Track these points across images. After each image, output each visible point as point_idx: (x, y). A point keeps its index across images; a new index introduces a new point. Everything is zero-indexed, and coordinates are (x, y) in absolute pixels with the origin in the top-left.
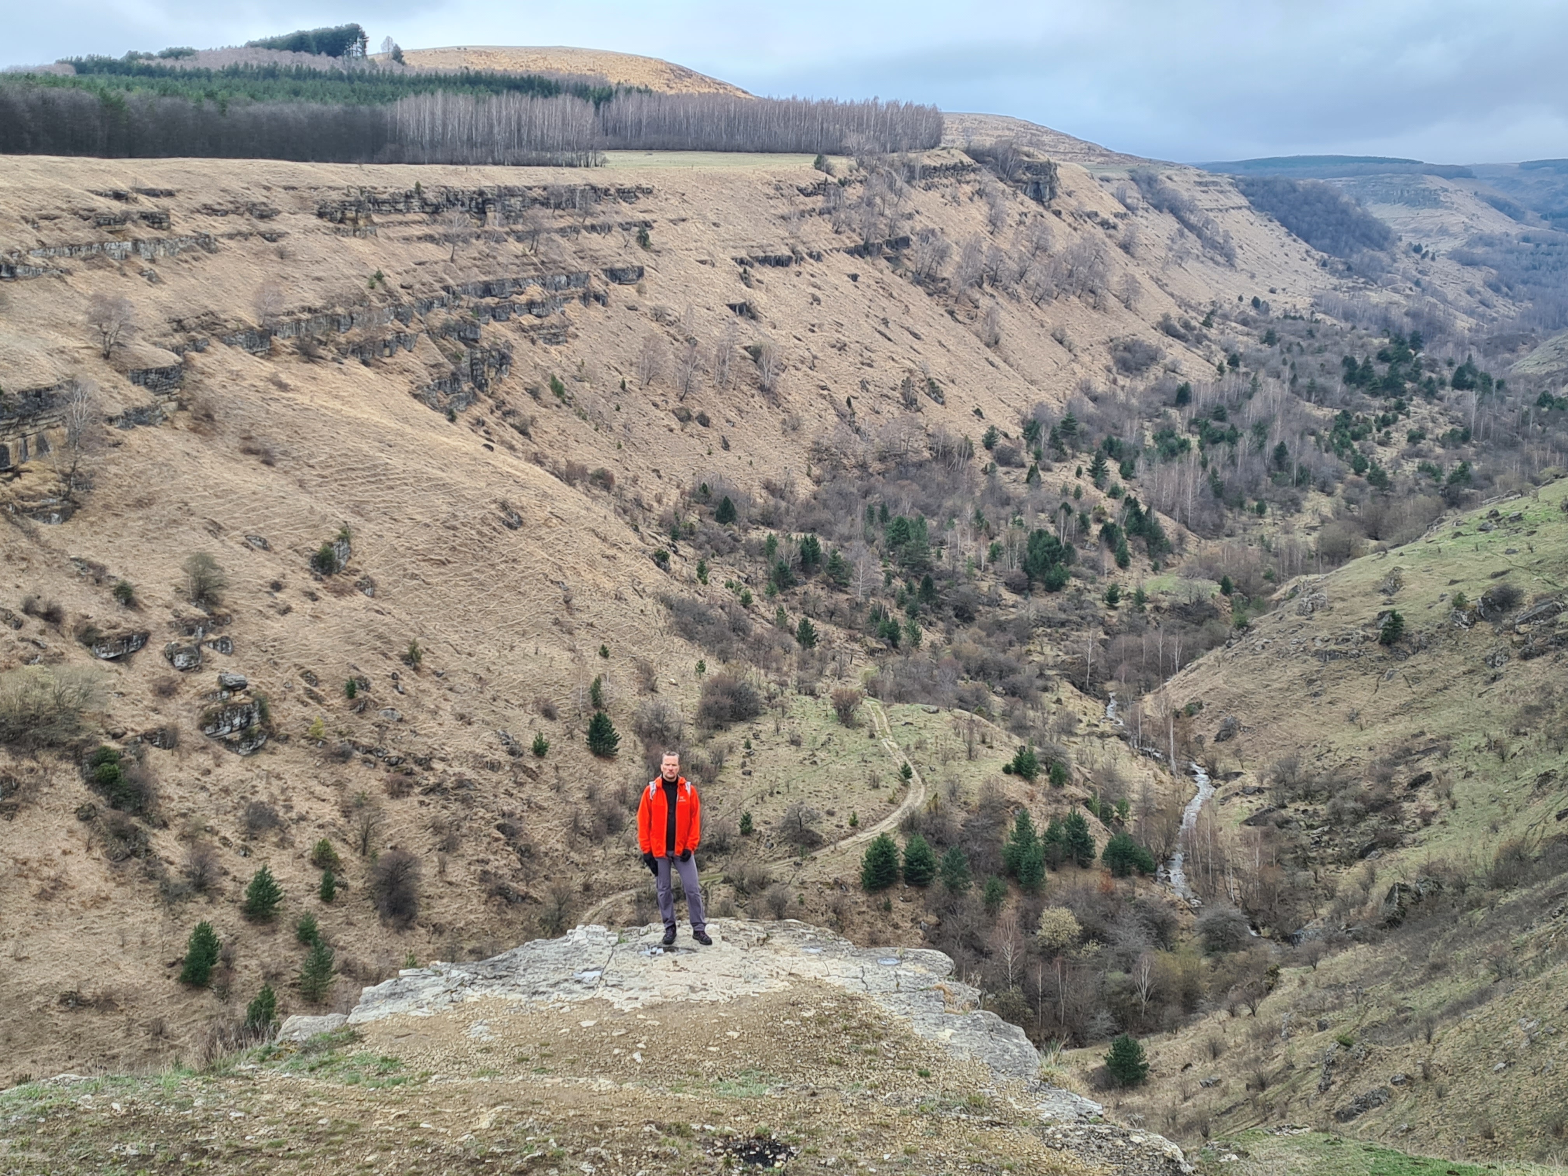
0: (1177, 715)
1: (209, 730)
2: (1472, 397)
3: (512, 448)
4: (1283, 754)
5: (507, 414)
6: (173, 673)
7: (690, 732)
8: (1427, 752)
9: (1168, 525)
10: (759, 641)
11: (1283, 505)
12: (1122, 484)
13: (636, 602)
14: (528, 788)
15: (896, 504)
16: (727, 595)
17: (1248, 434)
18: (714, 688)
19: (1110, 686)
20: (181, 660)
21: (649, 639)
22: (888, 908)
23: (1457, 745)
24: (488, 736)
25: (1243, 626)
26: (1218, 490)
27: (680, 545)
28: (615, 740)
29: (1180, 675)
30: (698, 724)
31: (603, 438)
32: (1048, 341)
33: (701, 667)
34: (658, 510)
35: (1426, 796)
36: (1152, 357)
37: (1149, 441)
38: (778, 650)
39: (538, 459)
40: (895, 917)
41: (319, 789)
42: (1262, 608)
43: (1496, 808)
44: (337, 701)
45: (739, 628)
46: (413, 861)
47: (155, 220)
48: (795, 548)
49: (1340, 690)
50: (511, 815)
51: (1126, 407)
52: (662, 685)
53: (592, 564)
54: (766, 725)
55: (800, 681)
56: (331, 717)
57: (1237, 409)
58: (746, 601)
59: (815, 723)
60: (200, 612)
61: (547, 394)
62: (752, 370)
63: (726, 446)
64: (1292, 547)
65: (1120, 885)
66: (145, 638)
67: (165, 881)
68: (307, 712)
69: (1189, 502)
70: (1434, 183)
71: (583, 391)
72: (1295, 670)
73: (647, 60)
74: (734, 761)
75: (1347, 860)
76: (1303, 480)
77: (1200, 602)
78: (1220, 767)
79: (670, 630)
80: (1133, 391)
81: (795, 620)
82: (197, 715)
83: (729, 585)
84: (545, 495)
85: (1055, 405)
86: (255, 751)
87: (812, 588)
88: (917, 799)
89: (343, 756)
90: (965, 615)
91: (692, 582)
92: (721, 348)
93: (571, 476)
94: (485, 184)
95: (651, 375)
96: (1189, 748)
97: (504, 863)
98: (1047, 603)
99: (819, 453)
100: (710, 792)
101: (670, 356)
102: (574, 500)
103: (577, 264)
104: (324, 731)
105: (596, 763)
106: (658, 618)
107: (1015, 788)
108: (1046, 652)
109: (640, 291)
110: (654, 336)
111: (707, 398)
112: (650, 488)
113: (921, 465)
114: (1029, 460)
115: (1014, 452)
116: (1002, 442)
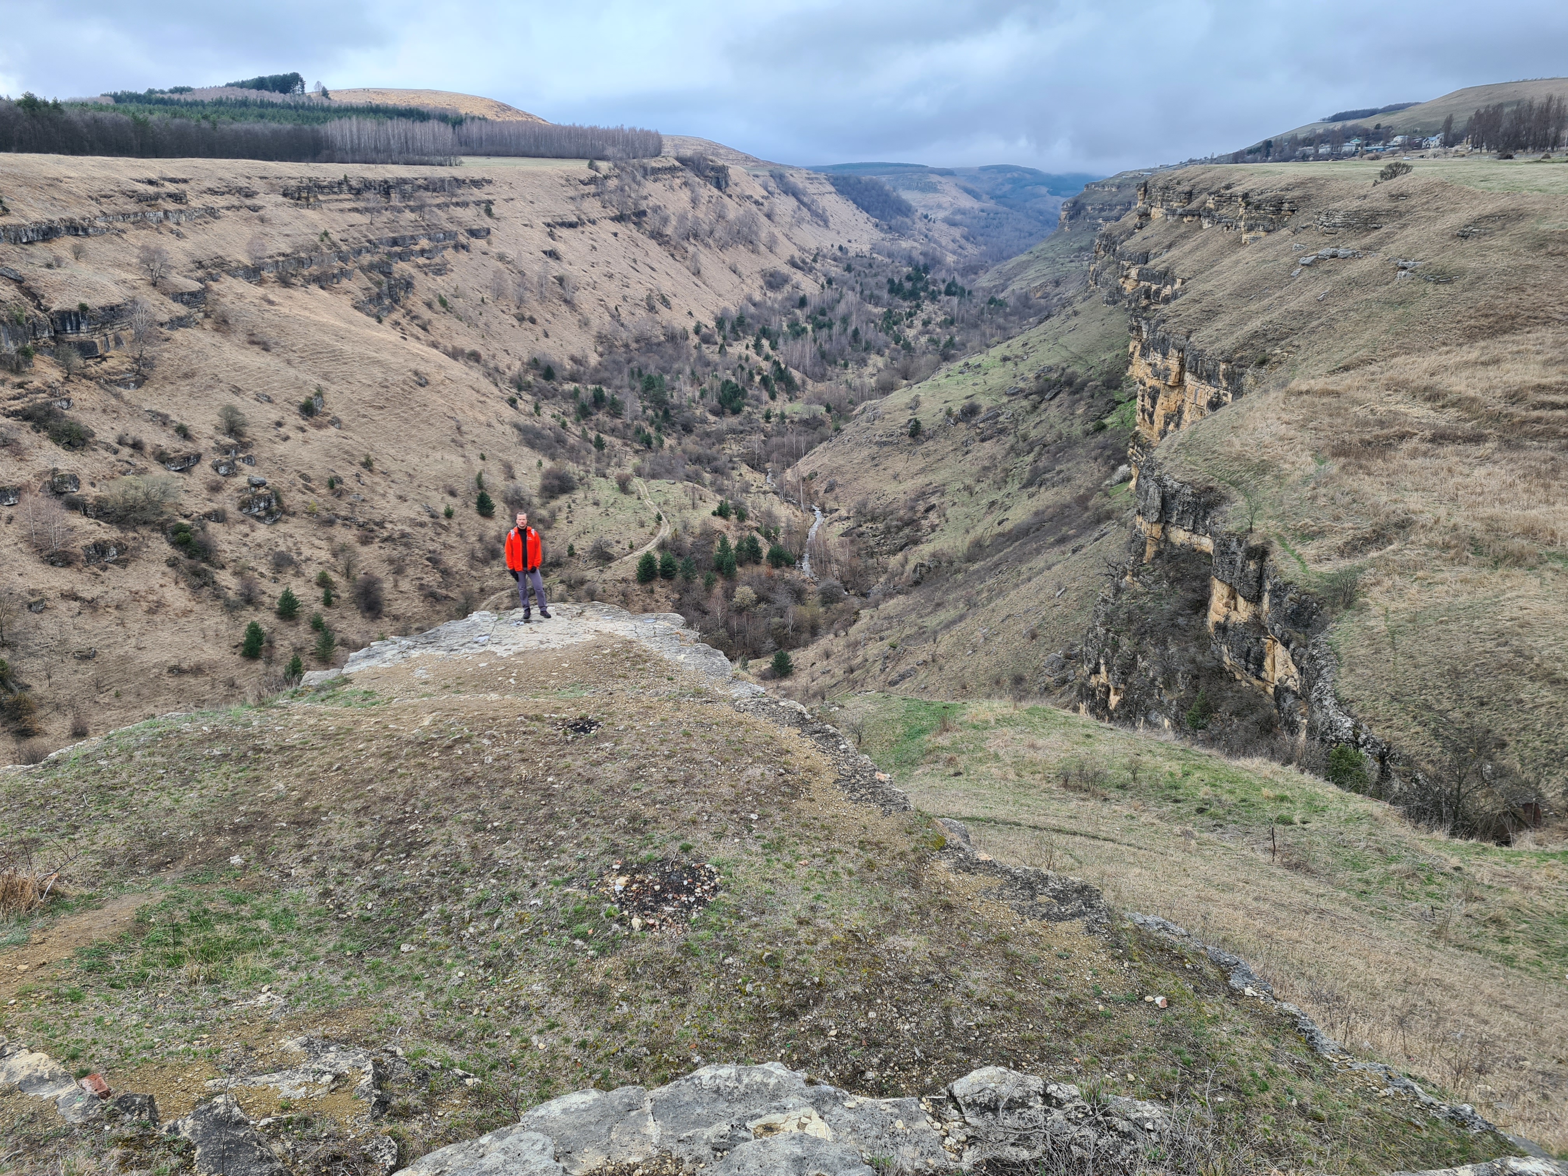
0: (804, 480)
1: (245, 510)
3: (418, 338)
4: (860, 498)
5: (413, 318)
6: (219, 478)
7: (536, 501)
8: (933, 493)
9: (797, 375)
10: (572, 448)
11: (857, 363)
12: (771, 352)
13: (500, 428)
14: (443, 537)
15: (646, 367)
16: (553, 422)
17: (838, 323)
18: (548, 475)
19: (768, 465)
20: (223, 470)
21: (509, 448)
22: (652, 592)
23: (949, 489)
24: (417, 507)
25: (838, 430)
26: (823, 355)
27: (523, 393)
28: (492, 507)
29: (805, 458)
30: (540, 496)
31: (473, 332)
32: (728, 272)
33: (540, 464)
34: (509, 374)
35: (932, 516)
36: (785, 280)
37: (785, 328)
38: (584, 453)
39: (434, 345)
40: (656, 596)
41: (317, 542)
42: (847, 420)
43: (969, 521)
44: (323, 491)
45: (561, 441)
46: (378, 580)
47: (177, 198)
48: (590, 394)
49: (889, 462)
50: (434, 552)
51: (772, 308)
52: (518, 474)
53: (472, 406)
54: (579, 495)
55: (597, 469)
56: (321, 500)
57: (832, 309)
58: (564, 425)
59: (607, 492)
60: (232, 441)
61: (437, 305)
62: (559, 290)
63: (547, 335)
64: (863, 385)
65: (776, 572)
66: (198, 457)
67: (227, 599)
68: (305, 498)
69: (808, 362)
70: (934, 178)
71: (459, 304)
72: (865, 452)
73: (482, 100)
74: (562, 516)
75: (893, 552)
76: (867, 348)
77: (815, 417)
78: (827, 506)
79: (520, 443)
80: (775, 300)
81: (592, 435)
82: (237, 502)
83: (553, 416)
84: (440, 366)
85: (733, 309)
86: (275, 522)
87: (601, 416)
88: (666, 532)
89: (330, 523)
90: (687, 429)
91: (532, 415)
92: (540, 277)
93: (455, 354)
94: (388, 176)
95: (499, 294)
96: (811, 497)
97: (432, 579)
98: (732, 421)
99: (601, 338)
100: (549, 534)
101: (510, 282)
102: (457, 369)
103: (449, 227)
104: (317, 508)
105: (482, 520)
106: (514, 436)
107: (718, 523)
108: (733, 448)
109: (489, 243)
110: (499, 270)
111: (534, 307)
112: (503, 361)
113: (659, 344)
114: (719, 340)
115: (712, 336)
116: (704, 330)
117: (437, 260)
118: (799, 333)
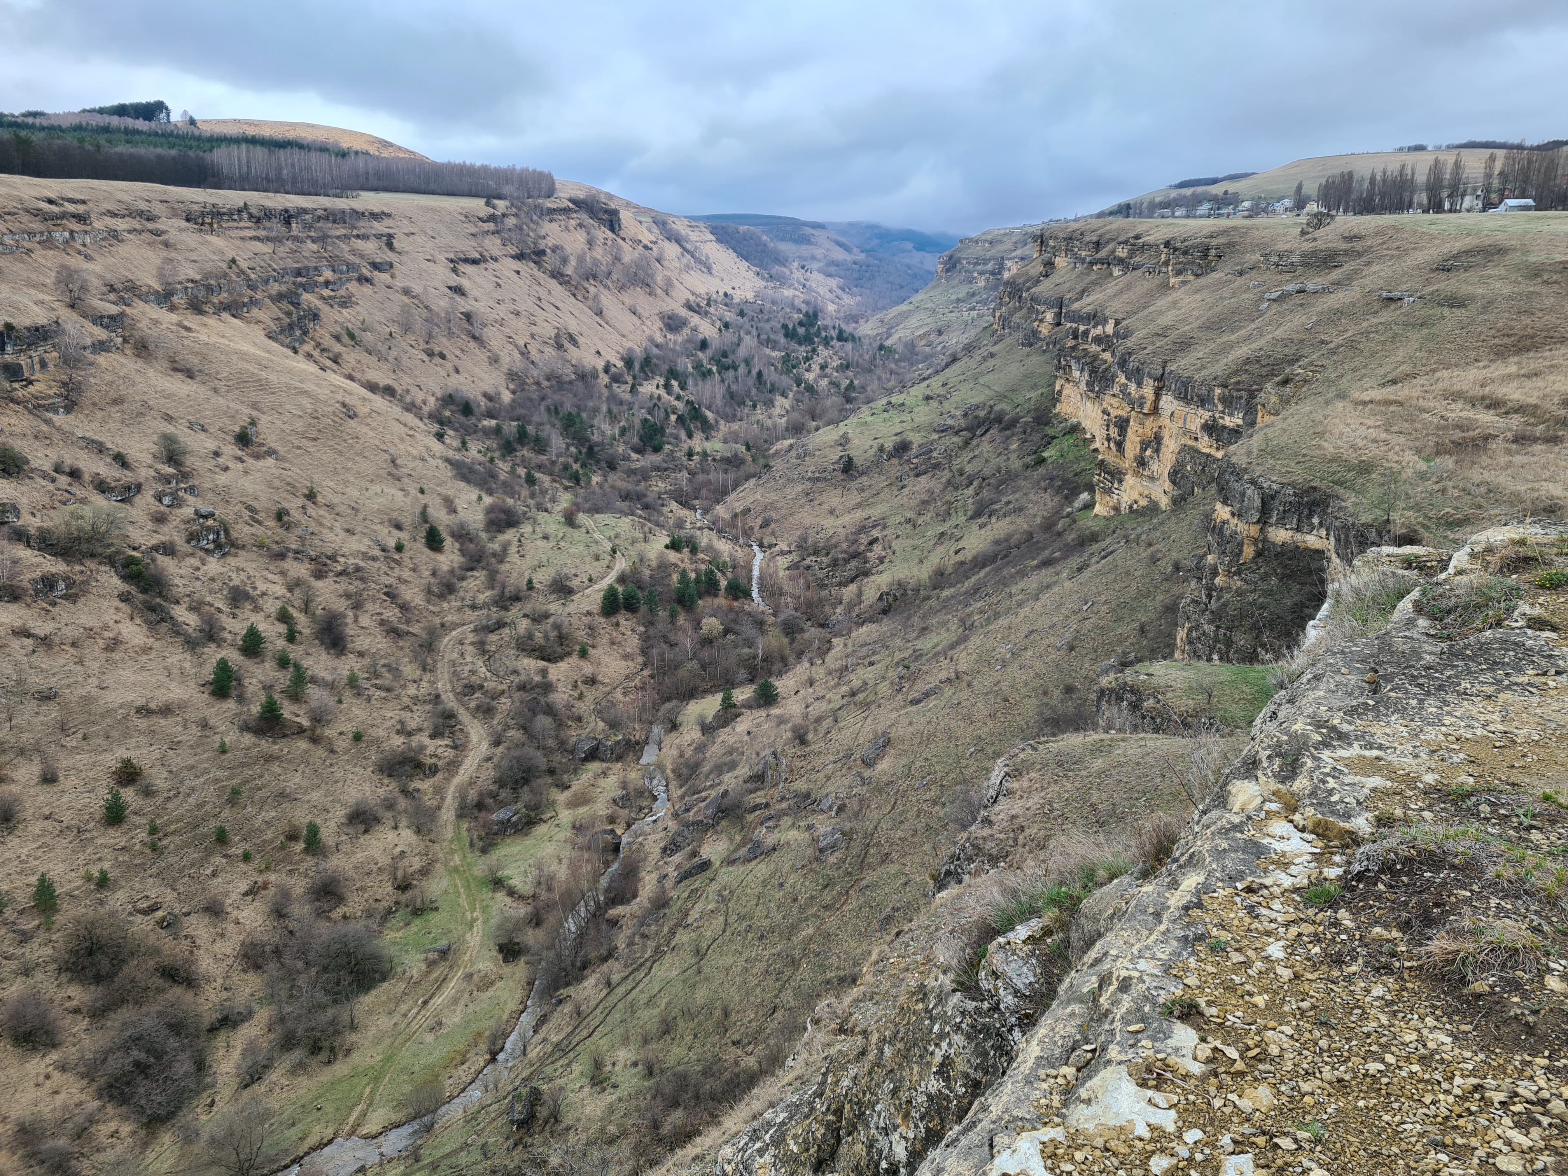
0: (737, 515)
1: (193, 543)
2: (849, 346)
3: (333, 370)
4: (799, 533)
5: (323, 350)
6: (162, 508)
7: (483, 535)
8: (874, 527)
9: (710, 415)
10: (505, 484)
12: (681, 393)
13: (432, 462)
14: (397, 570)
15: (562, 404)
16: (480, 458)
17: (742, 365)
18: (490, 510)
19: (696, 501)
20: (167, 500)
21: (445, 483)
22: (617, 624)
23: (891, 521)
24: (366, 541)
26: (732, 396)
27: (447, 428)
28: (441, 541)
29: (734, 494)
30: (486, 530)
31: (385, 366)
32: (628, 313)
33: (480, 499)
34: (426, 408)
35: (877, 549)
36: (684, 323)
37: (691, 370)
38: (517, 488)
39: (351, 378)
40: (622, 629)
41: (270, 576)
43: (917, 552)
44: (272, 523)
45: (493, 476)
46: (339, 614)
47: (81, 218)
48: (514, 430)
49: (824, 498)
50: (391, 586)
51: (674, 350)
52: (459, 509)
53: (402, 440)
54: (526, 529)
55: (537, 504)
56: (270, 533)
57: (733, 351)
58: (491, 461)
59: (554, 527)
60: (171, 470)
61: (346, 339)
62: (467, 326)
63: (458, 371)
65: (736, 604)
66: (139, 487)
67: (186, 635)
68: (253, 530)
69: (719, 402)
70: (809, 231)
71: (368, 337)
72: (799, 488)
73: (363, 135)
74: (513, 550)
75: (844, 584)
77: (736, 456)
78: (765, 541)
79: (455, 478)
80: (676, 342)
81: (521, 471)
82: (184, 535)
83: (480, 452)
84: (362, 398)
85: (638, 350)
86: (224, 555)
87: (526, 453)
88: (622, 565)
89: (282, 556)
90: (612, 466)
91: (459, 450)
92: (447, 313)
93: (372, 387)
94: (288, 204)
95: (407, 328)
96: (746, 533)
97: (391, 614)
98: (655, 458)
99: (513, 375)
100: (503, 568)
101: (417, 317)
102: (379, 402)
103: (352, 259)
104: (267, 541)
105: (433, 554)
107: (673, 556)
108: (659, 485)
109: (393, 276)
110: (405, 304)
112: (419, 396)
113: (571, 382)
114: (630, 380)
115: (621, 375)
116: (613, 369)
117: (342, 292)
118: (706, 374)
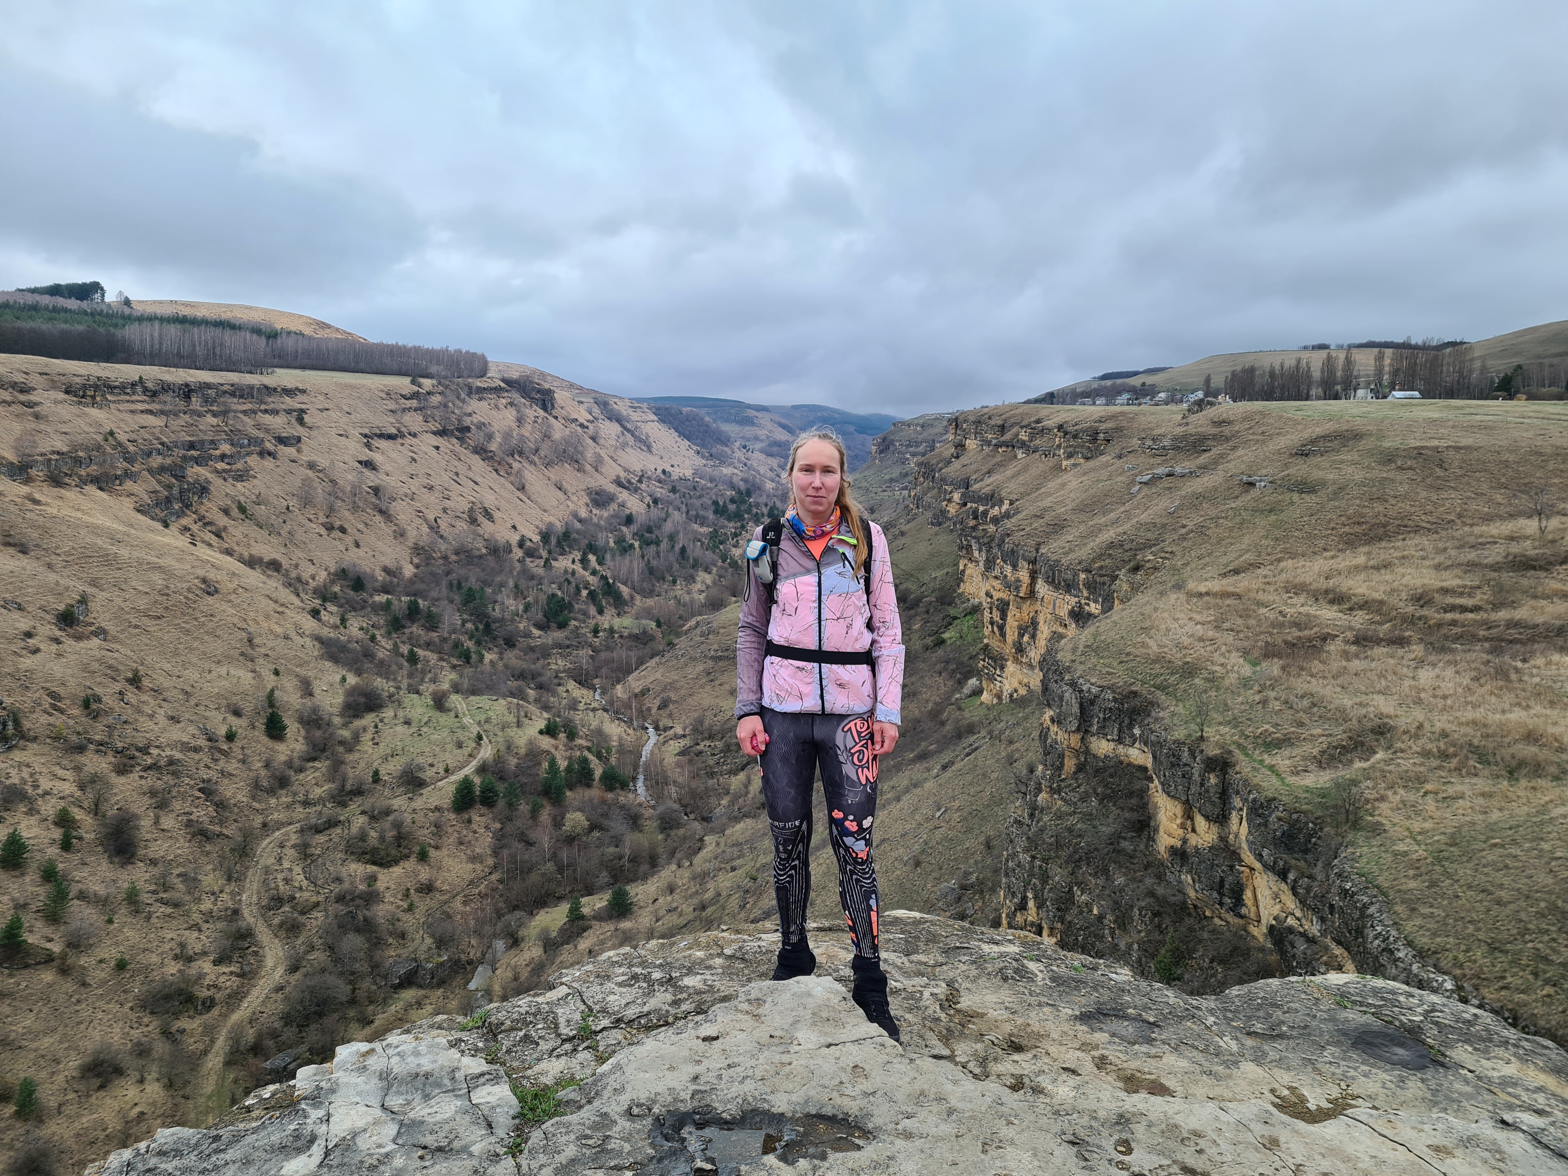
0: (636, 695)
3: (210, 545)
4: (696, 715)
5: (206, 524)
7: (337, 720)
9: (625, 590)
10: (382, 662)
11: (685, 579)
12: (598, 568)
13: (299, 640)
14: (221, 764)
15: (467, 579)
16: (360, 635)
17: (665, 540)
18: (352, 692)
19: (596, 681)
21: (307, 663)
22: (469, 821)
24: (192, 730)
25: (671, 644)
26: (651, 571)
27: (328, 604)
28: (284, 728)
29: (636, 674)
30: (342, 715)
31: (274, 540)
32: (553, 488)
33: (344, 679)
34: (313, 584)
36: (612, 498)
37: (612, 544)
38: (394, 667)
39: (229, 552)
40: (474, 826)
41: (60, 772)
42: (678, 635)
44: (76, 712)
45: (368, 655)
46: (136, 817)
48: (404, 606)
49: (725, 677)
50: (209, 781)
51: (598, 525)
52: (317, 691)
53: (267, 617)
54: (388, 713)
55: (409, 685)
56: (71, 722)
57: (659, 527)
58: (373, 638)
59: (420, 710)
61: (235, 512)
62: (374, 500)
63: (357, 545)
64: (692, 601)
65: (610, 795)
68: (51, 720)
69: (636, 577)
70: (753, 413)
71: (260, 511)
72: (700, 667)
73: (300, 316)
74: (367, 737)
75: (734, 772)
76: (695, 565)
77: (645, 632)
78: (661, 724)
79: (322, 657)
80: (601, 517)
81: (405, 649)
83: (361, 629)
84: (234, 574)
85: (558, 524)
86: (10, 748)
87: (416, 629)
88: (486, 753)
89: (81, 749)
90: (510, 643)
91: (336, 627)
92: (353, 487)
93: (252, 562)
94: (190, 379)
95: (307, 502)
96: (643, 714)
97: (203, 813)
98: (558, 635)
99: (417, 550)
100: (350, 757)
101: (320, 491)
102: (253, 577)
103: (255, 433)
104: (65, 731)
105: (270, 743)
106: (313, 649)
107: (546, 742)
108: (559, 663)
109: (299, 451)
110: (309, 478)
111: (345, 517)
112: (307, 571)
113: (481, 557)
114: (545, 554)
115: (536, 550)
116: (528, 543)
117: (239, 465)
118: (625, 549)
